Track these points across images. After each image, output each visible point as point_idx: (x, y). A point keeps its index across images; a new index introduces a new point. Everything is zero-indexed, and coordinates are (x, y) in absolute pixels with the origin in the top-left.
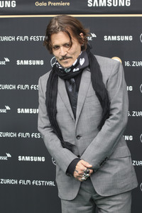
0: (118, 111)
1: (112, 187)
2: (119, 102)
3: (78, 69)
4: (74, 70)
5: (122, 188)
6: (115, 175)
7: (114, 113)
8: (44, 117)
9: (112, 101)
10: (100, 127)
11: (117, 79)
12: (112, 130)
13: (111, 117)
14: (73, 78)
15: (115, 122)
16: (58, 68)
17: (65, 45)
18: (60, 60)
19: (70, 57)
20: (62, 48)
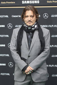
0: (48, 50)
1: (39, 79)
2: (48, 46)
3: (34, 29)
4: (32, 29)
5: (43, 80)
6: (41, 74)
7: (46, 50)
8: (14, 46)
10: (39, 54)
16: (25, 27)
17: (31, 16)
18: (27, 22)
19: (32, 22)
20: (29, 17)
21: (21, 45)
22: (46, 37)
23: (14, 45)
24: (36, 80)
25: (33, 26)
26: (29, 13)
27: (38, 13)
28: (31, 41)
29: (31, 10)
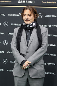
2: (45, 43)
3: (32, 27)
4: (30, 27)
7: (43, 46)
9: (43, 42)
10: (36, 50)
11: (46, 34)
12: (41, 52)
13: (42, 47)
14: (29, 30)
15: (43, 49)
16: (24, 25)
19: (29, 20)
20: (27, 16)
21: (20, 42)
22: (44, 34)
23: (15, 42)
24: (33, 76)
25: (31, 24)
26: (27, 12)
28: (29, 38)
29: (29, 9)
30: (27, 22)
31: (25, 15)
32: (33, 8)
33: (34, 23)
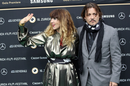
17: (94, 14)
18: (90, 22)
19: (95, 21)
20: (92, 15)
26: (92, 11)
27: (101, 10)
29: (94, 7)
30: (93, 23)
31: (90, 14)
32: (98, 6)
33: (98, 24)
